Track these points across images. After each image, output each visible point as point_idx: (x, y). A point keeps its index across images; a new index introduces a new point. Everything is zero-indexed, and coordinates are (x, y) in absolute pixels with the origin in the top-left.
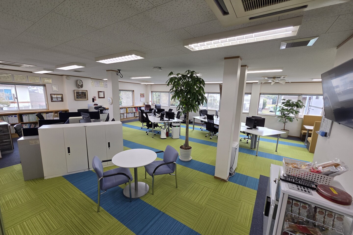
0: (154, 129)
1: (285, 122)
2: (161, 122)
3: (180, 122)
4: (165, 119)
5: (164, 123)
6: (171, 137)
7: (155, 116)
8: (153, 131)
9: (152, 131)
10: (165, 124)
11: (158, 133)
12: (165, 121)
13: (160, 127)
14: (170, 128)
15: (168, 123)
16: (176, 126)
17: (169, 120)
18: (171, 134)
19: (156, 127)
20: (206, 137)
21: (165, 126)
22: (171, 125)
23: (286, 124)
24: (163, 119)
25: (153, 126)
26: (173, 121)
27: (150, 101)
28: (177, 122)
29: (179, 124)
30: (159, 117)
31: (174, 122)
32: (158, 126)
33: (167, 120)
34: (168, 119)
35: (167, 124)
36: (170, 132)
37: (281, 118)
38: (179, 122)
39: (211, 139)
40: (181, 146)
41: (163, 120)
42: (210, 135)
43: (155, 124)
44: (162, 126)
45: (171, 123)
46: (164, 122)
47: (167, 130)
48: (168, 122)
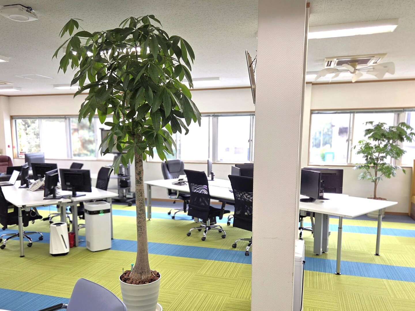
0: (25, 229)
1: (376, 180)
2: (47, 202)
3: (111, 200)
4: (60, 192)
5: (58, 207)
6: (85, 248)
7: (27, 187)
8: (22, 235)
9: (18, 235)
10: (62, 208)
11: (41, 239)
12: (62, 200)
13: (45, 219)
14: (80, 222)
15: (72, 204)
16: (98, 212)
17: (74, 195)
18: (83, 237)
19: (30, 222)
20: (189, 234)
21: (62, 214)
22: (81, 211)
23: (379, 183)
24: (53, 192)
25: (21, 219)
26: (88, 196)
27: (9, 146)
28: (100, 201)
29: (106, 206)
30: (40, 188)
31: (91, 201)
32: (40, 217)
33: (69, 197)
34: (70, 193)
35: (69, 208)
36: (81, 231)
37: (365, 170)
38: (105, 200)
39: (204, 239)
40: (125, 273)
41: (55, 198)
42: (200, 230)
43: (28, 213)
44: (51, 216)
45: (81, 203)
46: (57, 201)
47: (68, 225)
48: (72, 202)
